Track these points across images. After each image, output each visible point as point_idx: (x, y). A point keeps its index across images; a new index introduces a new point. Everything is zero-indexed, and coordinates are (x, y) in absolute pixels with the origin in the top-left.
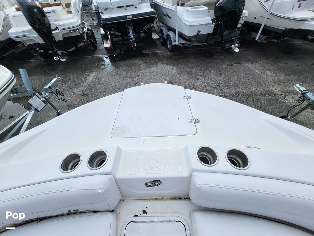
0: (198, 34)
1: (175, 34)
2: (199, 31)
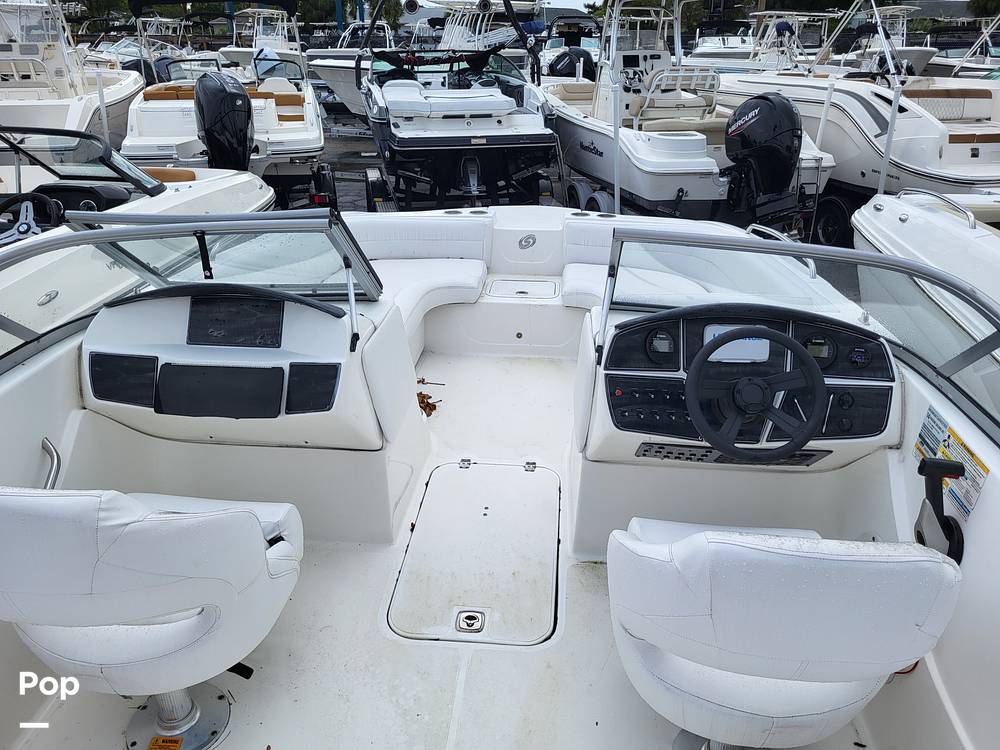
0: (679, 197)
1: (613, 195)
2: (680, 190)
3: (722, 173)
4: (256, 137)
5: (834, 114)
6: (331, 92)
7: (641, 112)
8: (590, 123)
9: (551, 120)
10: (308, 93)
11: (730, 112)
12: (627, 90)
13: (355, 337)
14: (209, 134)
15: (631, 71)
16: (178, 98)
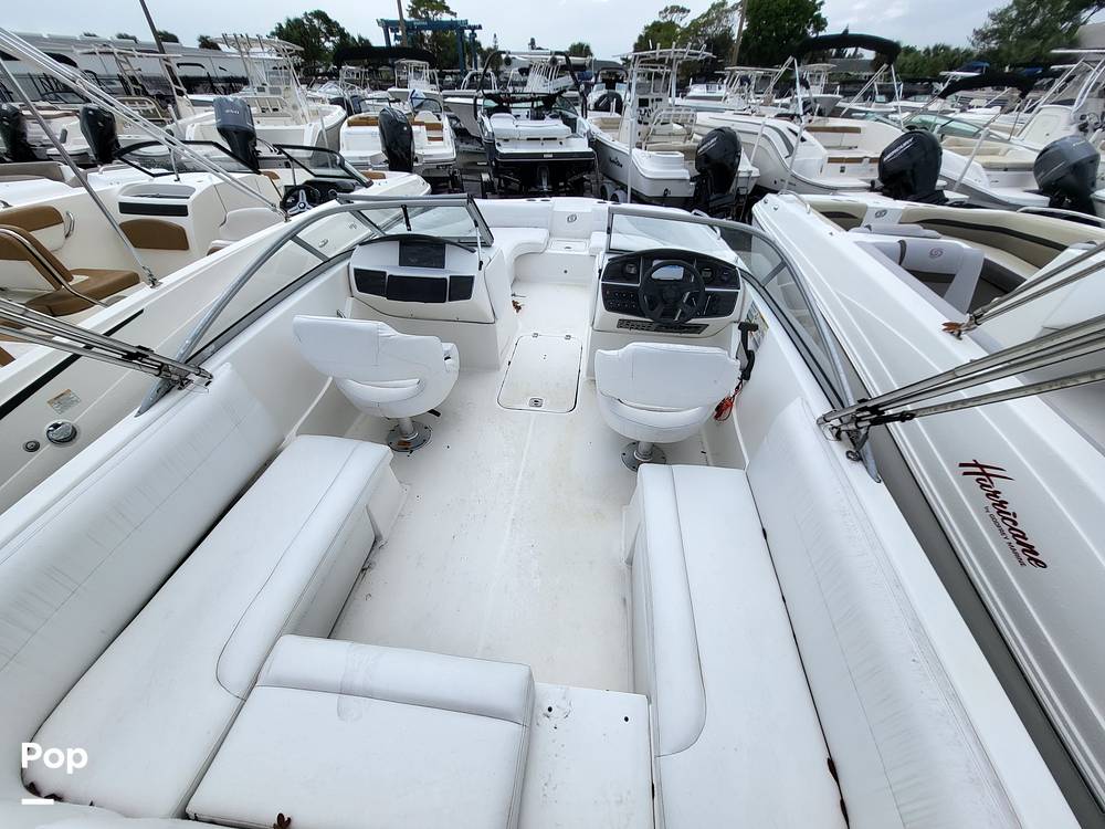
0: (665, 195)
1: (627, 192)
2: (667, 190)
3: (692, 180)
4: (416, 151)
6: (458, 121)
7: (647, 139)
8: (616, 145)
9: (594, 143)
10: (445, 122)
11: (700, 138)
12: (640, 122)
13: (481, 263)
14: (388, 150)
15: (643, 110)
16: (368, 125)
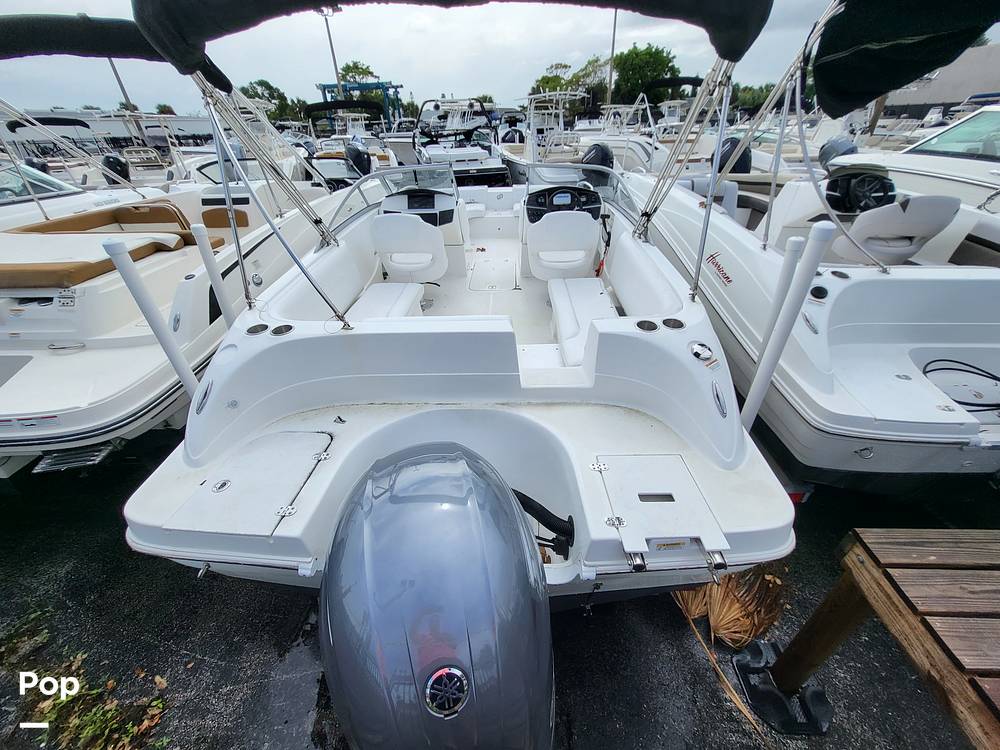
5: (630, 153)
8: (523, 162)
9: (505, 161)
10: (391, 153)
11: (584, 152)
12: (539, 145)
13: (457, 202)
15: (540, 136)
